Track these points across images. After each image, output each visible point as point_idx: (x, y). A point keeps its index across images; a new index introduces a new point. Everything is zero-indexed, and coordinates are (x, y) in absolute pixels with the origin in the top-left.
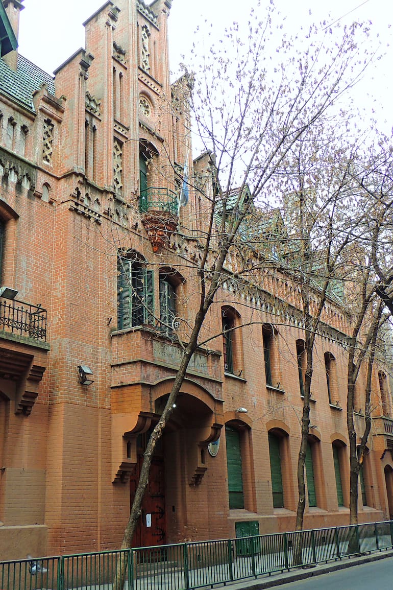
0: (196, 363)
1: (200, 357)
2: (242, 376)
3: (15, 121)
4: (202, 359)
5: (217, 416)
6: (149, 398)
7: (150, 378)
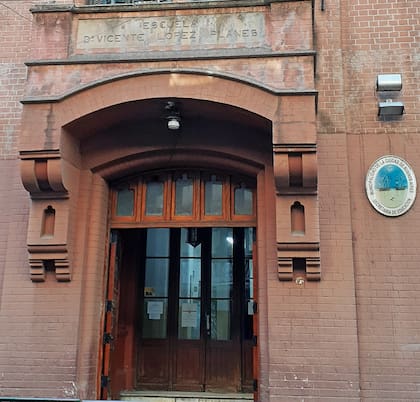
0: (225, 33)
1: (241, 18)
4: (247, 20)
5: (284, 126)
6: (46, 124)
7: (54, 88)
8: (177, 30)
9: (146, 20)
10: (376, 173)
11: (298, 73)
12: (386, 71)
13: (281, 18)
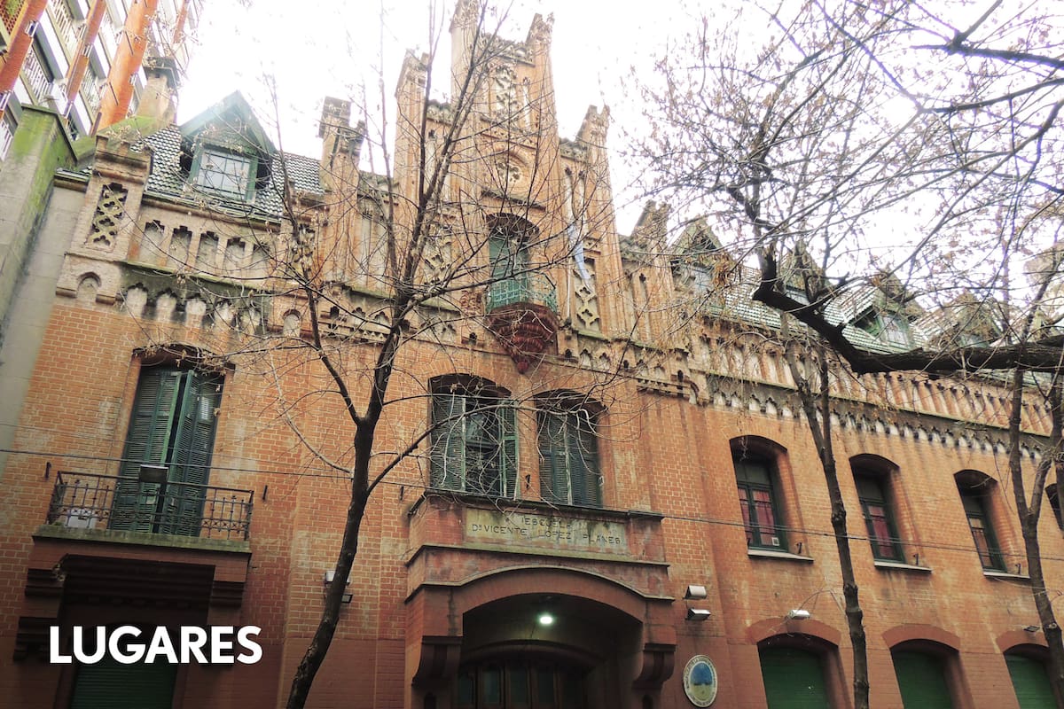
0: (594, 538)
1: (607, 527)
2: (804, 553)
3: (242, 240)
4: (611, 529)
5: (653, 628)
6: (447, 610)
7: (452, 573)
8: (555, 529)
9: (527, 516)
10: (692, 670)
11: (658, 581)
12: (695, 583)
13: (640, 531)
